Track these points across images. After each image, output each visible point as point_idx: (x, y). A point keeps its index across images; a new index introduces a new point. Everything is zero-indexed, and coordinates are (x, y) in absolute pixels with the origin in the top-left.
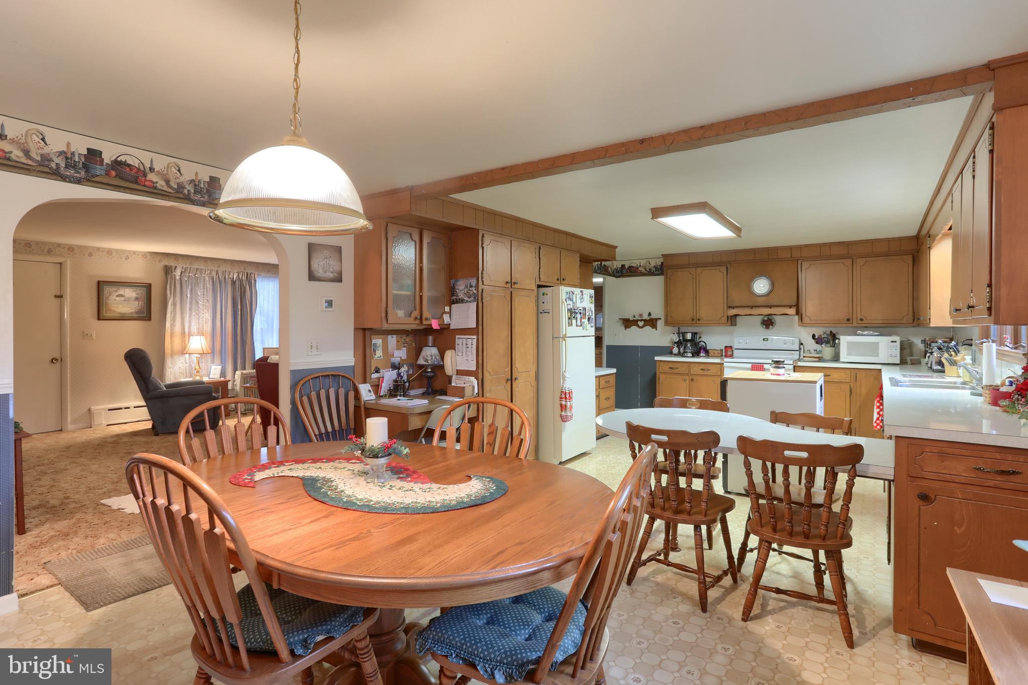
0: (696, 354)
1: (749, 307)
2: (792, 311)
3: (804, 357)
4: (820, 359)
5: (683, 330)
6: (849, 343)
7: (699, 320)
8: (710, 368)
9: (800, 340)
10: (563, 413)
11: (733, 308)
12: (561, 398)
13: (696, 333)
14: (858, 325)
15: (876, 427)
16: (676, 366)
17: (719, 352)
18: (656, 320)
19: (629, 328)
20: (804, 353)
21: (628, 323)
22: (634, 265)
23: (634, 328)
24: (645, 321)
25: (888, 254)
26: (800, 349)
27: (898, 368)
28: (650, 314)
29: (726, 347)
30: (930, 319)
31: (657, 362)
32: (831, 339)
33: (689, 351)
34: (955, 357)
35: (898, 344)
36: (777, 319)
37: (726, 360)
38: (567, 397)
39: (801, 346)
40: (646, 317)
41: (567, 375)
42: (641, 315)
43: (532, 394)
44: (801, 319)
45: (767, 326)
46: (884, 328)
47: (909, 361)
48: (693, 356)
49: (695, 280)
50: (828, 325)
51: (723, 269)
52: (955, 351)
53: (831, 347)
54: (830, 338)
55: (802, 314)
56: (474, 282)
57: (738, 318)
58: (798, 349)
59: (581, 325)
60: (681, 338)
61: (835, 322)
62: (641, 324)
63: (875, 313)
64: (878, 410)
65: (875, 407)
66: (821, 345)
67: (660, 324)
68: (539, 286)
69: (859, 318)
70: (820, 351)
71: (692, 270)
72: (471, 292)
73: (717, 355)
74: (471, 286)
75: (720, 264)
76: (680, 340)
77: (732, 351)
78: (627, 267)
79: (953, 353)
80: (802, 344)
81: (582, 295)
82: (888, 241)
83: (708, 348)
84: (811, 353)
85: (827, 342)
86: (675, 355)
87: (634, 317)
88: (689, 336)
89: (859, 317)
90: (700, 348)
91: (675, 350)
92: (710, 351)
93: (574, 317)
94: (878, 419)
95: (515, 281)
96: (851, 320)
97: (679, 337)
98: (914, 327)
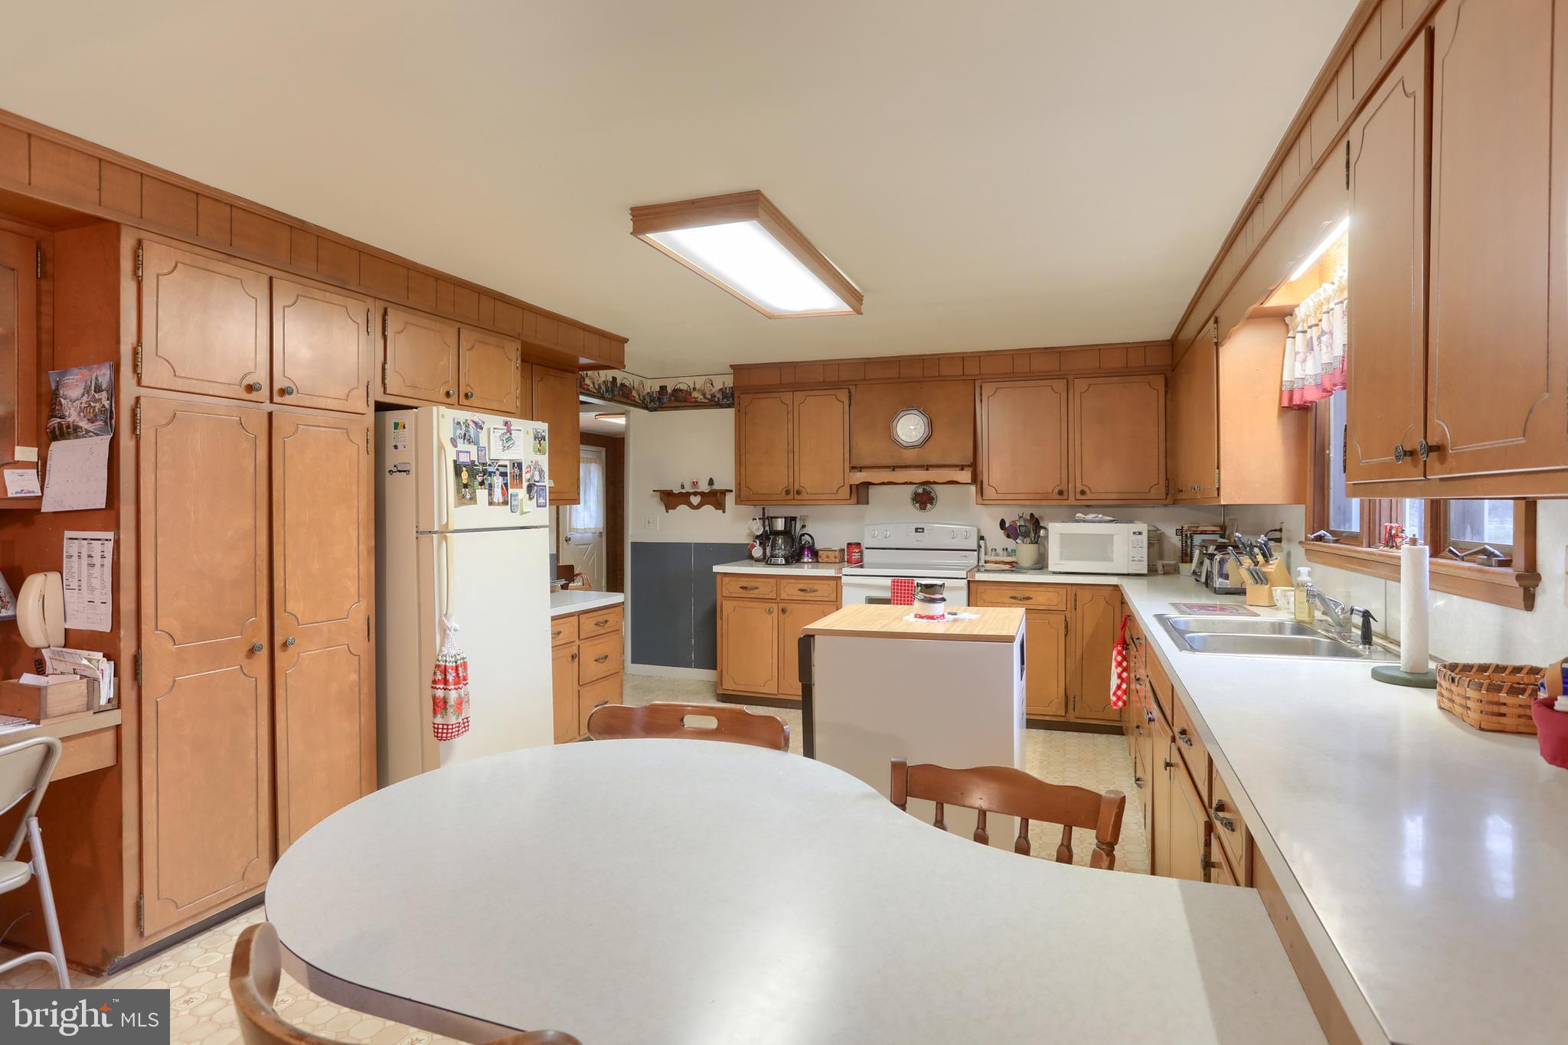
0: (794, 558)
1: (889, 467)
2: (965, 476)
3: (986, 562)
4: (1014, 567)
5: (771, 511)
6: (1063, 536)
7: (798, 493)
8: (816, 587)
9: (979, 531)
10: (439, 720)
11: (861, 469)
12: (435, 682)
13: (794, 519)
14: (1078, 503)
15: (1115, 704)
16: (754, 584)
17: (837, 554)
18: (724, 492)
19: (674, 508)
20: (986, 554)
21: (671, 499)
22: (683, 387)
23: (683, 509)
24: (702, 494)
25: (1125, 373)
26: (979, 547)
27: (1144, 581)
28: (711, 482)
29: (848, 544)
30: (1218, 489)
31: (718, 577)
32: (1031, 529)
33: (782, 552)
34: (1263, 565)
35: (1144, 538)
36: (940, 491)
37: (846, 570)
38: (451, 678)
39: (982, 542)
40: (704, 487)
41: (453, 623)
42: (695, 484)
43: (354, 677)
44: (981, 491)
45: (923, 507)
46: (1120, 508)
47: (1160, 569)
48: (788, 563)
49: (790, 416)
50: (1027, 502)
51: (843, 395)
52: (1264, 555)
53: (1031, 543)
54: (1031, 527)
55: (982, 481)
56: (104, 375)
57: (872, 490)
58: (976, 548)
59: (505, 503)
60: (767, 528)
61: (1037, 497)
62: (695, 500)
63: (1105, 479)
64: (1120, 670)
65: (1114, 664)
66: (1015, 539)
67: (730, 499)
68: (381, 407)
69: (1078, 490)
70: (1014, 551)
71: (787, 397)
72: (98, 406)
73: (834, 560)
74: (98, 389)
75: (835, 385)
76: (765, 532)
77: (861, 552)
78: (669, 390)
79: (1260, 558)
80: (982, 538)
81: (509, 431)
82: (1127, 348)
83: (818, 546)
84: (997, 555)
85: (1026, 535)
86: (757, 560)
87: (683, 487)
88: (780, 525)
89: (1079, 488)
90: (802, 548)
91: (757, 552)
92: (820, 553)
93: (482, 483)
94: (1119, 687)
95: (284, 384)
96: (1066, 493)
97: (764, 526)
98: (1166, 505)
